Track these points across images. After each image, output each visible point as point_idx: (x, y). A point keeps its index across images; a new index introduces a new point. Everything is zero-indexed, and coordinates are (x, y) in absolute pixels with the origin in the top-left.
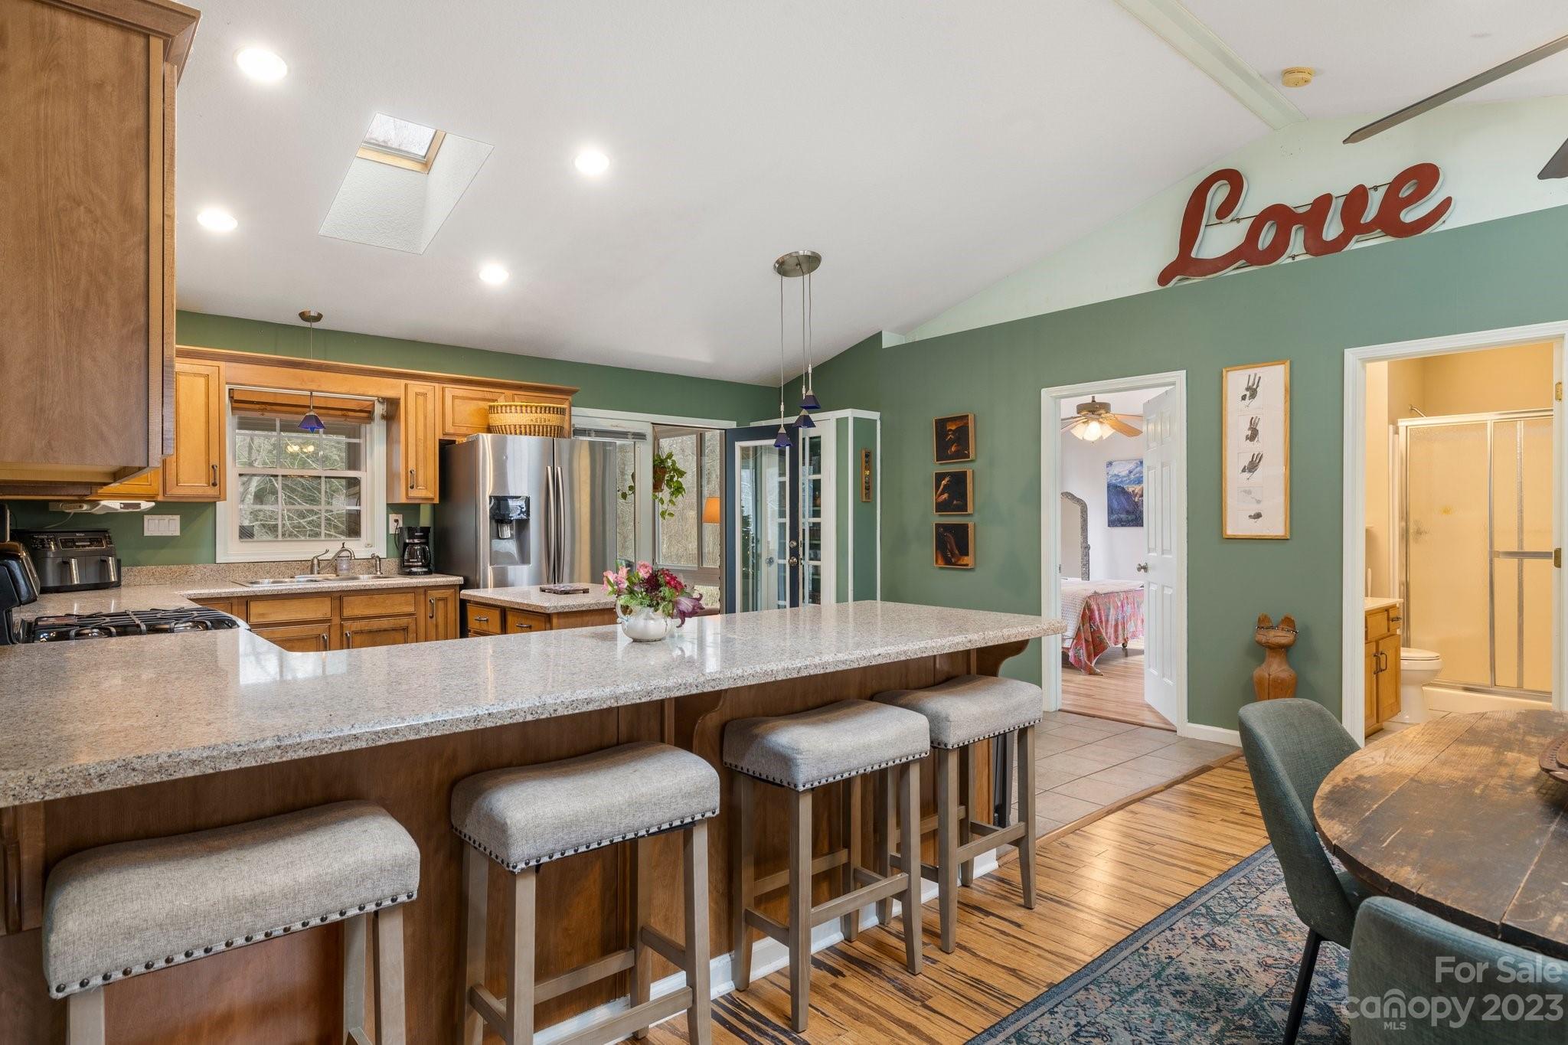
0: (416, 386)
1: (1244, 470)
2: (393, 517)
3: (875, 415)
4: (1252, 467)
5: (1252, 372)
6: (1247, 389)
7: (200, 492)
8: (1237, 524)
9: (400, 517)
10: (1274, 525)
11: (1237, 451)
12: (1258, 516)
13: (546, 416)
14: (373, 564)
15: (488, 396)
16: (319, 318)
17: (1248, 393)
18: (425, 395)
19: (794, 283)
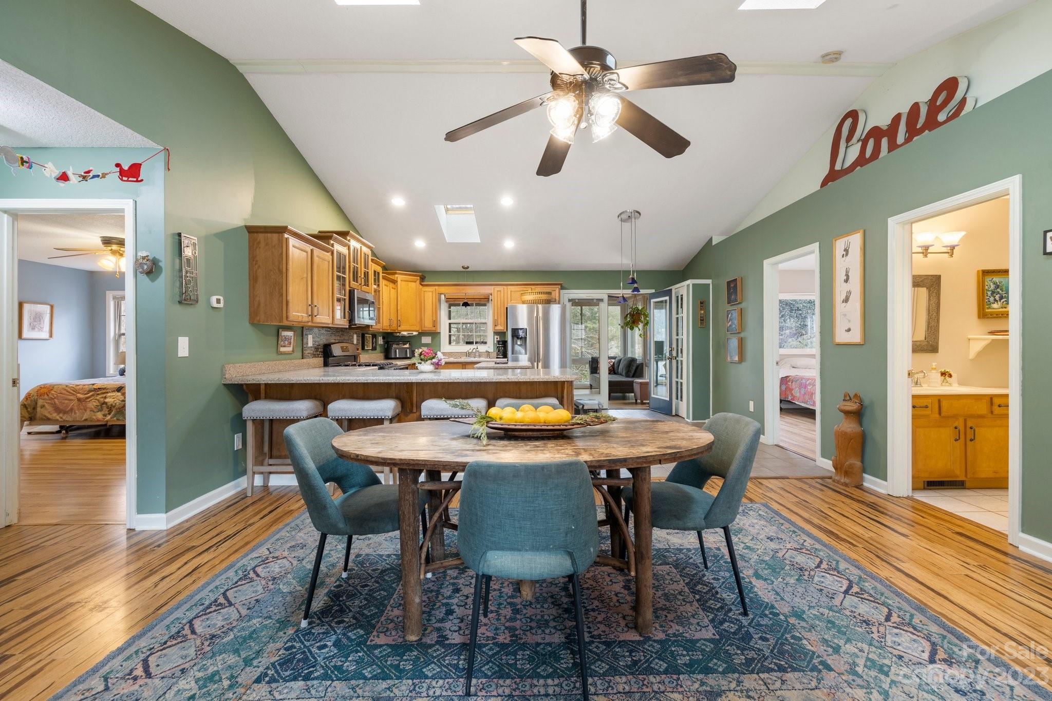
0: (498, 288)
1: (843, 302)
2: (496, 337)
3: (709, 281)
4: (846, 300)
5: (846, 239)
6: (844, 250)
7: (430, 329)
8: (841, 337)
9: (498, 337)
10: (856, 337)
11: (840, 290)
12: (849, 330)
13: (540, 296)
14: (488, 354)
15: (525, 289)
16: (468, 268)
17: (845, 253)
18: (500, 291)
19: (627, 225)
